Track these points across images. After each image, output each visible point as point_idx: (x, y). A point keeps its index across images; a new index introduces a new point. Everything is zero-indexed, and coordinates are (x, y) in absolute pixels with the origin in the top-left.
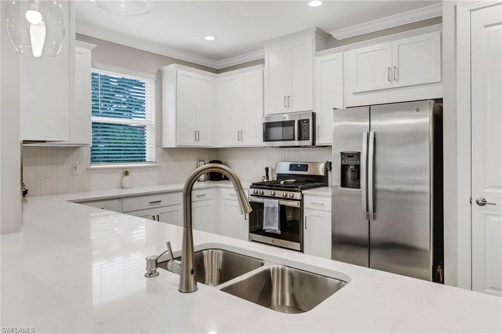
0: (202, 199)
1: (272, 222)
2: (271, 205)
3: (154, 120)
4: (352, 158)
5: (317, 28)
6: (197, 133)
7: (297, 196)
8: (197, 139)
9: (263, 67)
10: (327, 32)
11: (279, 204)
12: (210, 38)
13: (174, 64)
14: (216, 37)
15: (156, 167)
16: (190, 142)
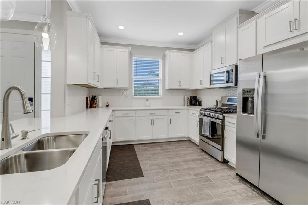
0: (179, 114)
1: (206, 130)
2: (206, 120)
3: (161, 77)
4: (249, 93)
5: (240, 10)
6: (180, 82)
7: (221, 116)
8: (180, 85)
9: (212, 43)
10: (251, 10)
11: (210, 121)
12: (181, 34)
13: (168, 50)
14: (184, 33)
15: (162, 98)
16: (177, 87)
